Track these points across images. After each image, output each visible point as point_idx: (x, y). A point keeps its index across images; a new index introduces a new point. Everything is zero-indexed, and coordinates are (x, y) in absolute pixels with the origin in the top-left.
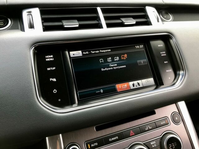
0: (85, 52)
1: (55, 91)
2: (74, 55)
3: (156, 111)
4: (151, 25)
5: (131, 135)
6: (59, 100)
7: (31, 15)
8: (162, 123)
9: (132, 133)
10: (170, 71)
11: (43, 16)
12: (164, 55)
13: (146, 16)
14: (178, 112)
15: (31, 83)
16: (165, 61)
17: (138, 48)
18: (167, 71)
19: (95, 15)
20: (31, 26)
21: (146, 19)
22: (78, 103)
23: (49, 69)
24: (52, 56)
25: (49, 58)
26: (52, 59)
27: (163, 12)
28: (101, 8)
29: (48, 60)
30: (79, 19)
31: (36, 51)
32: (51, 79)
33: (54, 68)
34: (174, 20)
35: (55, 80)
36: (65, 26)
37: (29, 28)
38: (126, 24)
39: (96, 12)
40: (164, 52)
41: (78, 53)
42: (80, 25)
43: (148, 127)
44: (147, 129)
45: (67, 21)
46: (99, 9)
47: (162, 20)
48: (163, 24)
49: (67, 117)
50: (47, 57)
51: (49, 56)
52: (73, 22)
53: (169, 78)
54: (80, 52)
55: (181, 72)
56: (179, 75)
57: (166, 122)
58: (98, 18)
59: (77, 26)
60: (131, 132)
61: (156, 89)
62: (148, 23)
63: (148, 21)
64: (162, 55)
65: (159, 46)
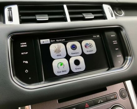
0: (53, 40)
1: (27, 71)
2: (43, 42)
3: (107, 87)
4: (107, 19)
5: (86, 107)
6: (30, 78)
7: (11, 10)
8: (111, 98)
9: (87, 106)
10: (120, 56)
11: (21, 12)
12: (116, 43)
13: (103, 12)
14: (125, 89)
15: (7, 65)
16: (116, 48)
17: (95, 37)
18: (117, 56)
19: (62, 11)
20: (11, 19)
21: (103, 14)
22: (45, 81)
23: (22, 54)
24: (25, 43)
25: (24, 45)
26: (25, 46)
27: (117, 9)
28: (67, 6)
29: (23, 46)
30: (49, 14)
31: (13, 40)
32: (24, 62)
33: (27, 53)
34: (125, 15)
35: (27, 62)
36: (38, 20)
37: (9, 21)
38: (86, 18)
39: (63, 8)
40: (116, 41)
41: (47, 41)
42: (49, 19)
43: (100, 101)
44: (99, 102)
45: (39, 15)
46: (65, 6)
47: (116, 15)
48: (116, 18)
49: (34, 92)
50: (22, 44)
51: (24, 43)
52: (44, 16)
53: (119, 62)
54: (49, 40)
55: (129, 58)
56: (127, 59)
57: (115, 97)
58: (64, 13)
59: (47, 19)
60: (87, 104)
61: (108, 70)
62: (104, 18)
63: (104, 16)
64: (114, 43)
65: (112, 36)
